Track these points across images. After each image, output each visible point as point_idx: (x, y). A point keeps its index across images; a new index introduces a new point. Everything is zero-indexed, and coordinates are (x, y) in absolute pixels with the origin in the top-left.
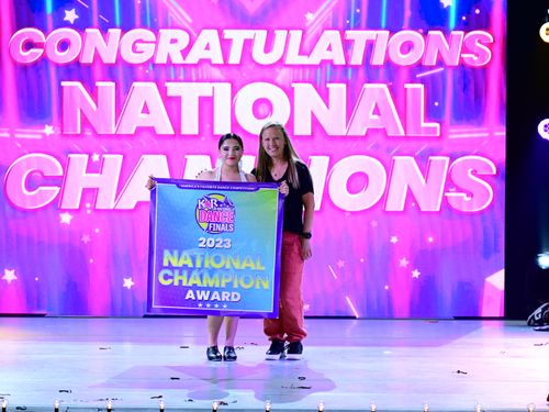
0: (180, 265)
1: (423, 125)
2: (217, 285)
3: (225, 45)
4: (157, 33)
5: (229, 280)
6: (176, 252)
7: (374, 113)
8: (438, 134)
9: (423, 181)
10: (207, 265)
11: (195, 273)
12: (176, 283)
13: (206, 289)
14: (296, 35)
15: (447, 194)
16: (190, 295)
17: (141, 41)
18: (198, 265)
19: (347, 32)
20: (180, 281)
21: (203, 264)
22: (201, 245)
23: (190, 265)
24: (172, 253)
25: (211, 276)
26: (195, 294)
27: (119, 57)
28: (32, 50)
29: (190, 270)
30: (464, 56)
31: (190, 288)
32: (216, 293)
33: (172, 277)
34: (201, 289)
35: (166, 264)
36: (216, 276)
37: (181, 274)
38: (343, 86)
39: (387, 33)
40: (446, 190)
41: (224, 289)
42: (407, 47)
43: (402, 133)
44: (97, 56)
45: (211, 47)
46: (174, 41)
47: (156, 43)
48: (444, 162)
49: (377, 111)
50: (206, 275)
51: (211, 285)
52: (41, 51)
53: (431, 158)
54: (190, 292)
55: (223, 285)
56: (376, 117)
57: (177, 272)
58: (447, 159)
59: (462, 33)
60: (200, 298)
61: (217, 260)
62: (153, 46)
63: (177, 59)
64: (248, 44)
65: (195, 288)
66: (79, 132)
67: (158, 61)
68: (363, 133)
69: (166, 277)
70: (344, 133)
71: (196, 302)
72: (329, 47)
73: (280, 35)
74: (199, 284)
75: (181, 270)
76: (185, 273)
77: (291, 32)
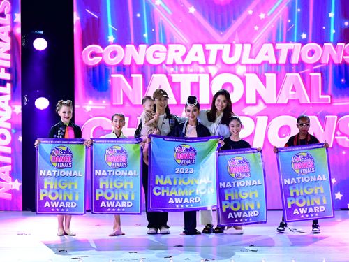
0: (165, 184)
1: (321, 96)
2: (187, 195)
3: (207, 52)
4: (167, 47)
5: (193, 191)
6: (162, 177)
7: (292, 90)
8: (330, 102)
9: (322, 130)
10: (180, 183)
11: (173, 188)
12: (163, 194)
13: (180, 197)
14: (247, 47)
15: (336, 137)
16: (171, 200)
17: (158, 51)
18: (175, 183)
19: (277, 45)
20: (165, 193)
21: (178, 183)
22: (177, 172)
23: (171, 184)
24: (160, 177)
25: (183, 189)
26: (174, 200)
27: (146, 61)
28: (95, 58)
29: (171, 187)
30: (345, 57)
31: (171, 197)
32: (186, 199)
33: (160, 191)
34: (177, 197)
35: (157, 183)
36: (186, 189)
37: (165, 189)
38: (274, 75)
39: (300, 45)
40: (336, 135)
41: (190, 196)
42: (312, 53)
43: (309, 102)
44: (133, 61)
45: (199, 54)
46: (177, 51)
47: (167, 52)
48: (334, 118)
49: (294, 89)
50: (180, 190)
51: (183, 195)
52: (100, 58)
53: (327, 117)
54: (171, 199)
55: (190, 194)
56: (293, 92)
57: (163, 188)
58: (336, 117)
59: (343, 44)
60: (177, 202)
61: (186, 180)
62: (165, 54)
63: (179, 61)
64: (220, 52)
65: (174, 197)
66: (122, 103)
67: (168, 63)
68: (286, 102)
69: (157, 191)
70: (275, 102)
71: (175, 204)
72: (266, 53)
73: (238, 47)
74: (176, 195)
75: (165, 186)
76: (168, 188)
77: (245, 45)
